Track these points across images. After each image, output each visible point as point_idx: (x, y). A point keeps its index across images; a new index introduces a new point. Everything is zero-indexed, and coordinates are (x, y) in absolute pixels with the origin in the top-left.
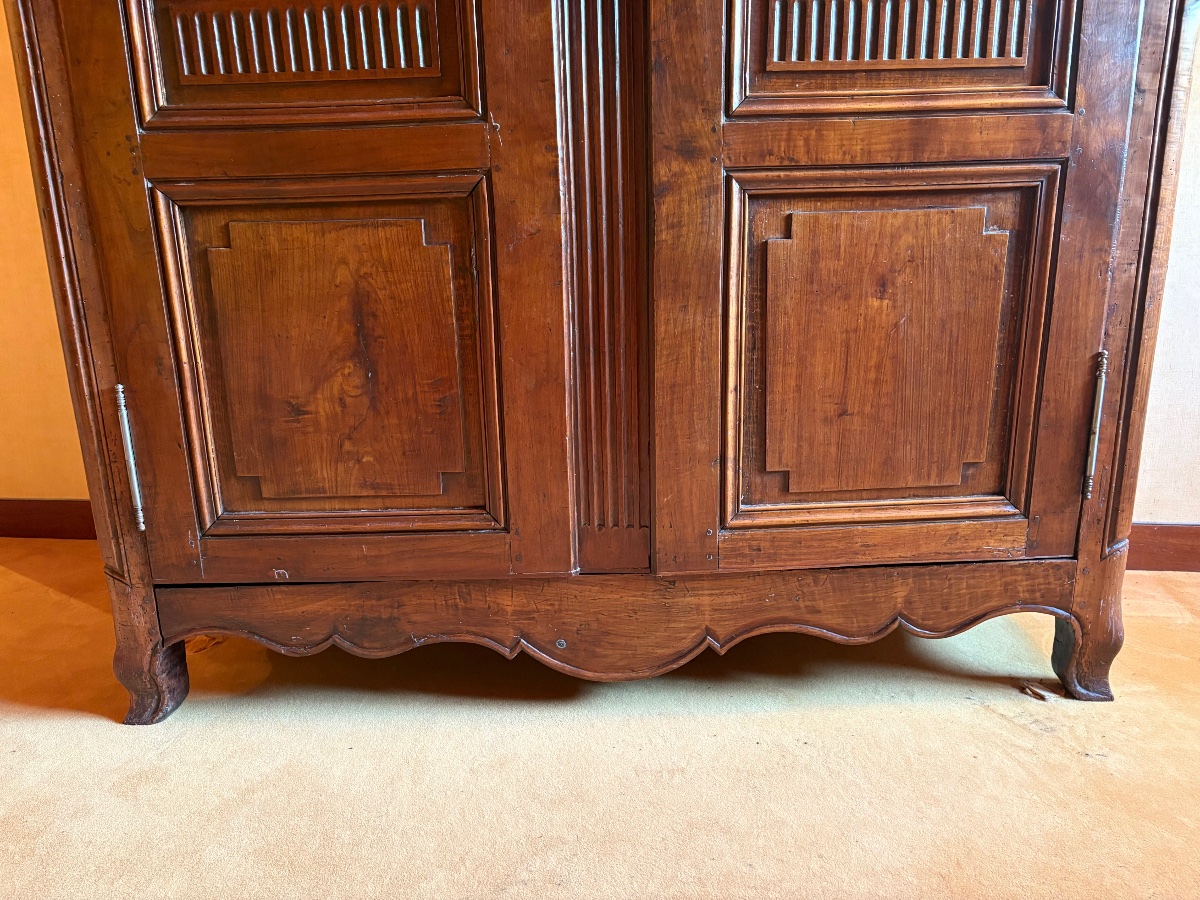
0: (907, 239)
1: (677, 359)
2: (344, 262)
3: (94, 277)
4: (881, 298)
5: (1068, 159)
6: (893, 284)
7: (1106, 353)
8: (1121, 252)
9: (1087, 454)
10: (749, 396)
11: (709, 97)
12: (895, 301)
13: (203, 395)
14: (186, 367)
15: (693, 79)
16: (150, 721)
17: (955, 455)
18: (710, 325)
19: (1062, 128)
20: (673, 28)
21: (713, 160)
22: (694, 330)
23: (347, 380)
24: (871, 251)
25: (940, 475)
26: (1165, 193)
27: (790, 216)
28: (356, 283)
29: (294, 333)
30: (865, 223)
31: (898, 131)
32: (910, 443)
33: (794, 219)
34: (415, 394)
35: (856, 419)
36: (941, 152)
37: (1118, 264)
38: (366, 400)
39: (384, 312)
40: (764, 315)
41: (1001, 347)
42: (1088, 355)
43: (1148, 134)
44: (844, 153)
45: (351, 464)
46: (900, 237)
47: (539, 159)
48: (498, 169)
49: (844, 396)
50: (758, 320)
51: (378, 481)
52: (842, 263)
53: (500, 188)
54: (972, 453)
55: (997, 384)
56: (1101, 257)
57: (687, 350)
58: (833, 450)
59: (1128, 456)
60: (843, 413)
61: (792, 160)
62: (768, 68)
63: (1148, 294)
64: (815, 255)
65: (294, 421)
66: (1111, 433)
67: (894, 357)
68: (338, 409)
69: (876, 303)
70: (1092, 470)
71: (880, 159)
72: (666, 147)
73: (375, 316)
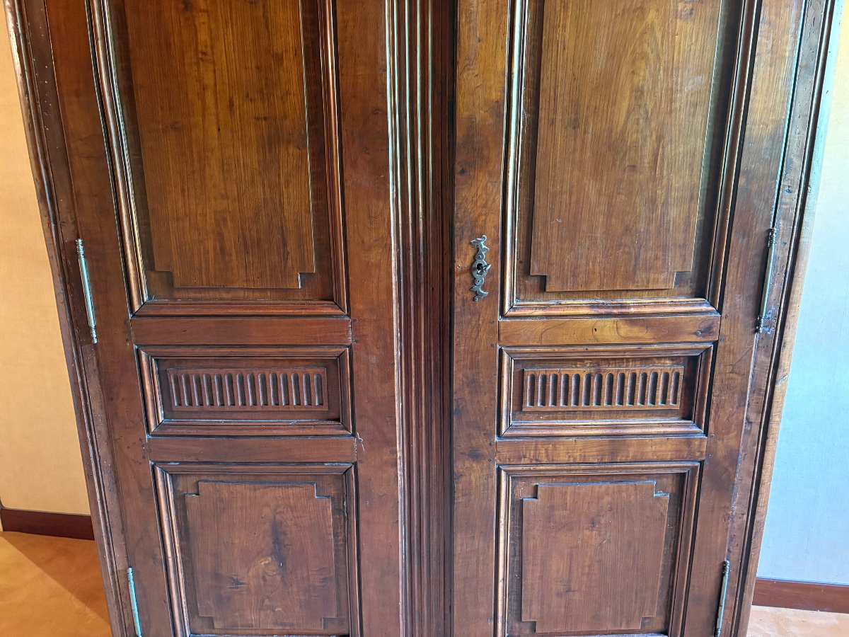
0: (607, 499)
1: (468, 564)
2: (268, 505)
3: (117, 510)
4: (592, 531)
5: (704, 461)
6: (599, 523)
7: (728, 562)
8: (738, 506)
9: (717, 616)
10: (511, 580)
11: (488, 427)
12: (600, 531)
13: (180, 574)
14: (170, 560)
15: (478, 418)
17: (637, 613)
18: (488, 547)
19: (700, 445)
20: (466, 392)
21: (490, 460)
22: (478, 549)
23: (265, 563)
24: (586, 506)
25: (628, 624)
26: (765, 477)
27: (537, 486)
28: (275, 517)
29: (236, 541)
30: (583, 491)
31: (602, 445)
32: (610, 607)
33: (539, 489)
34: (308, 576)
35: (577, 594)
36: (627, 457)
37: (736, 513)
38: (278, 578)
39: (291, 532)
40: (521, 538)
41: (665, 555)
42: (718, 563)
43: (754, 445)
44: (569, 457)
45: (268, 612)
46: (603, 498)
47: (385, 457)
48: (361, 462)
49: (569, 581)
50: (517, 540)
51: (285, 621)
52: (568, 512)
53: (361, 472)
54: (647, 612)
55: (662, 574)
56: (725, 511)
57: (474, 560)
58: (563, 610)
59: (741, 617)
60: (569, 590)
61: (537, 460)
62: (524, 410)
63: (754, 531)
64: (552, 508)
65: (235, 588)
66: (732, 605)
67: (600, 561)
68: (262, 582)
69: (587, 532)
70: (720, 626)
71: (591, 460)
72: (462, 453)
73: (285, 534)
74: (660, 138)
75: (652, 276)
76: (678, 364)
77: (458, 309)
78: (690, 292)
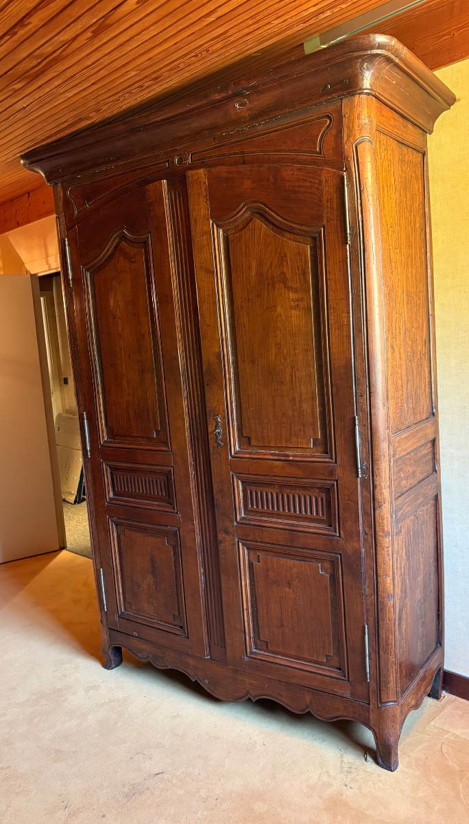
0: (295, 570)
2: (149, 546)
4: (290, 589)
5: (342, 554)
6: (293, 584)
8: (368, 589)
11: (231, 517)
12: (294, 590)
15: (226, 511)
16: (108, 669)
17: (322, 650)
19: (338, 543)
21: (234, 536)
23: (150, 579)
24: (284, 572)
25: (318, 656)
28: (152, 552)
30: (282, 562)
31: (286, 535)
32: (306, 642)
33: (260, 556)
34: (166, 588)
35: (287, 629)
36: (300, 544)
37: (368, 594)
38: (154, 586)
39: (158, 562)
44: (271, 539)
45: (151, 605)
46: (293, 569)
47: (190, 527)
48: (181, 528)
49: (282, 619)
52: (276, 574)
53: (182, 533)
54: (327, 651)
56: (360, 590)
57: (231, 593)
58: (281, 638)
60: (282, 625)
61: (255, 539)
62: (248, 509)
64: (268, 569)
65: (139, 588)
66: (374, 657)
67: (296, 610)
68: (148, 588)
69: (287, 589)
71: (281, 543)
72: (221, 530)
73: (156, 562)
74: (292, 368)
75: (299, 440)
76: (323, 492)
77: (211, 452)
78: (322, 450)
